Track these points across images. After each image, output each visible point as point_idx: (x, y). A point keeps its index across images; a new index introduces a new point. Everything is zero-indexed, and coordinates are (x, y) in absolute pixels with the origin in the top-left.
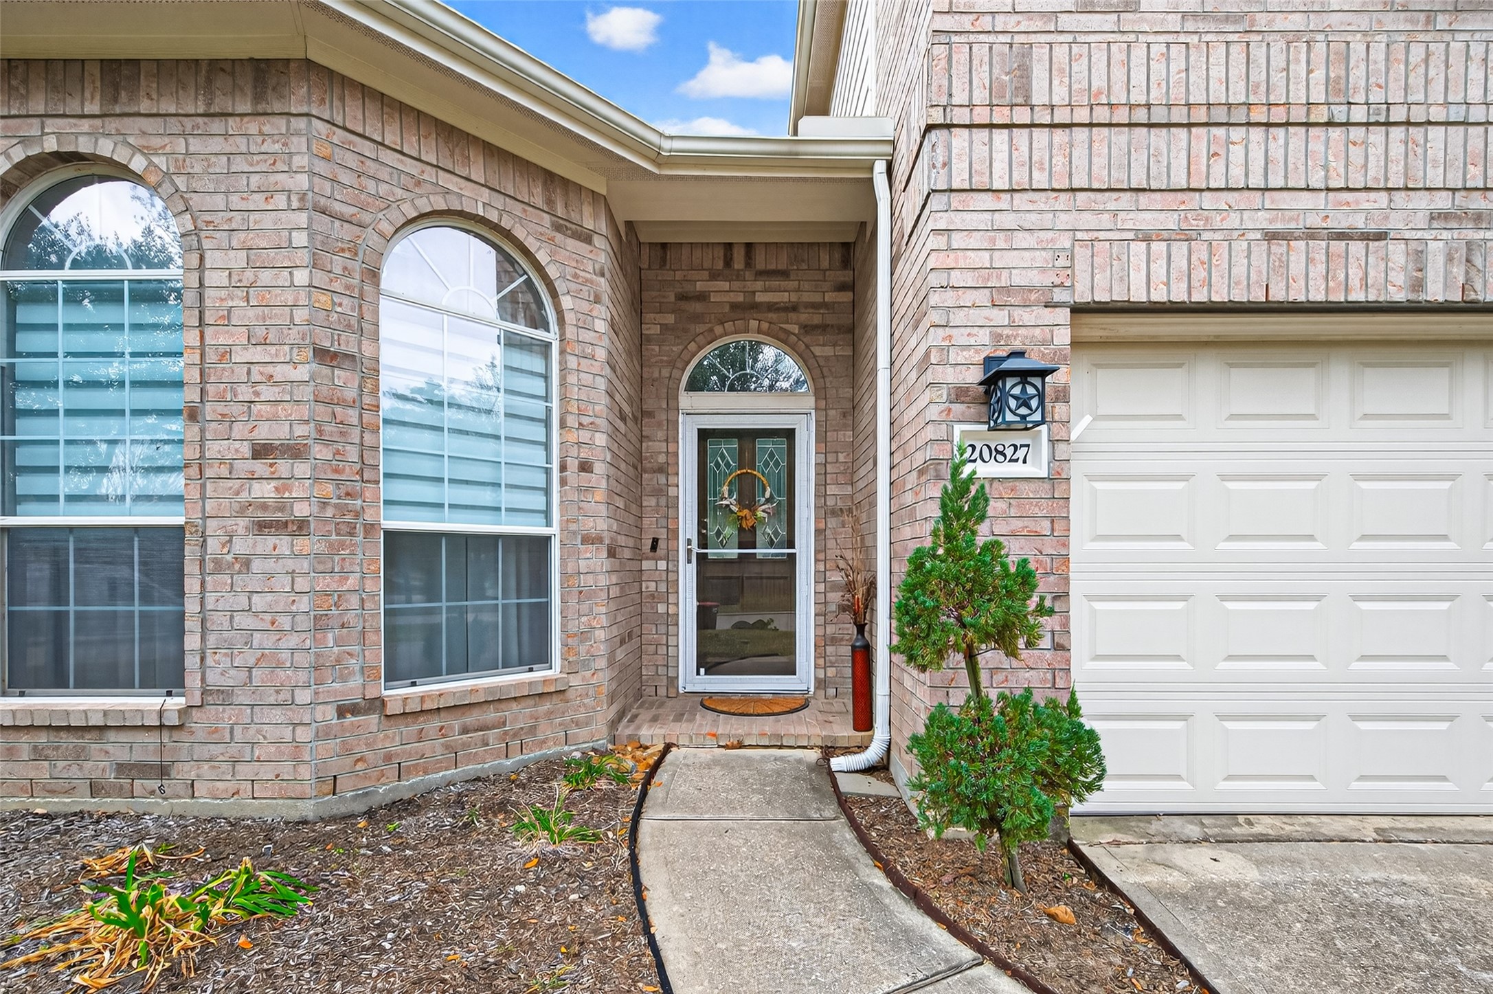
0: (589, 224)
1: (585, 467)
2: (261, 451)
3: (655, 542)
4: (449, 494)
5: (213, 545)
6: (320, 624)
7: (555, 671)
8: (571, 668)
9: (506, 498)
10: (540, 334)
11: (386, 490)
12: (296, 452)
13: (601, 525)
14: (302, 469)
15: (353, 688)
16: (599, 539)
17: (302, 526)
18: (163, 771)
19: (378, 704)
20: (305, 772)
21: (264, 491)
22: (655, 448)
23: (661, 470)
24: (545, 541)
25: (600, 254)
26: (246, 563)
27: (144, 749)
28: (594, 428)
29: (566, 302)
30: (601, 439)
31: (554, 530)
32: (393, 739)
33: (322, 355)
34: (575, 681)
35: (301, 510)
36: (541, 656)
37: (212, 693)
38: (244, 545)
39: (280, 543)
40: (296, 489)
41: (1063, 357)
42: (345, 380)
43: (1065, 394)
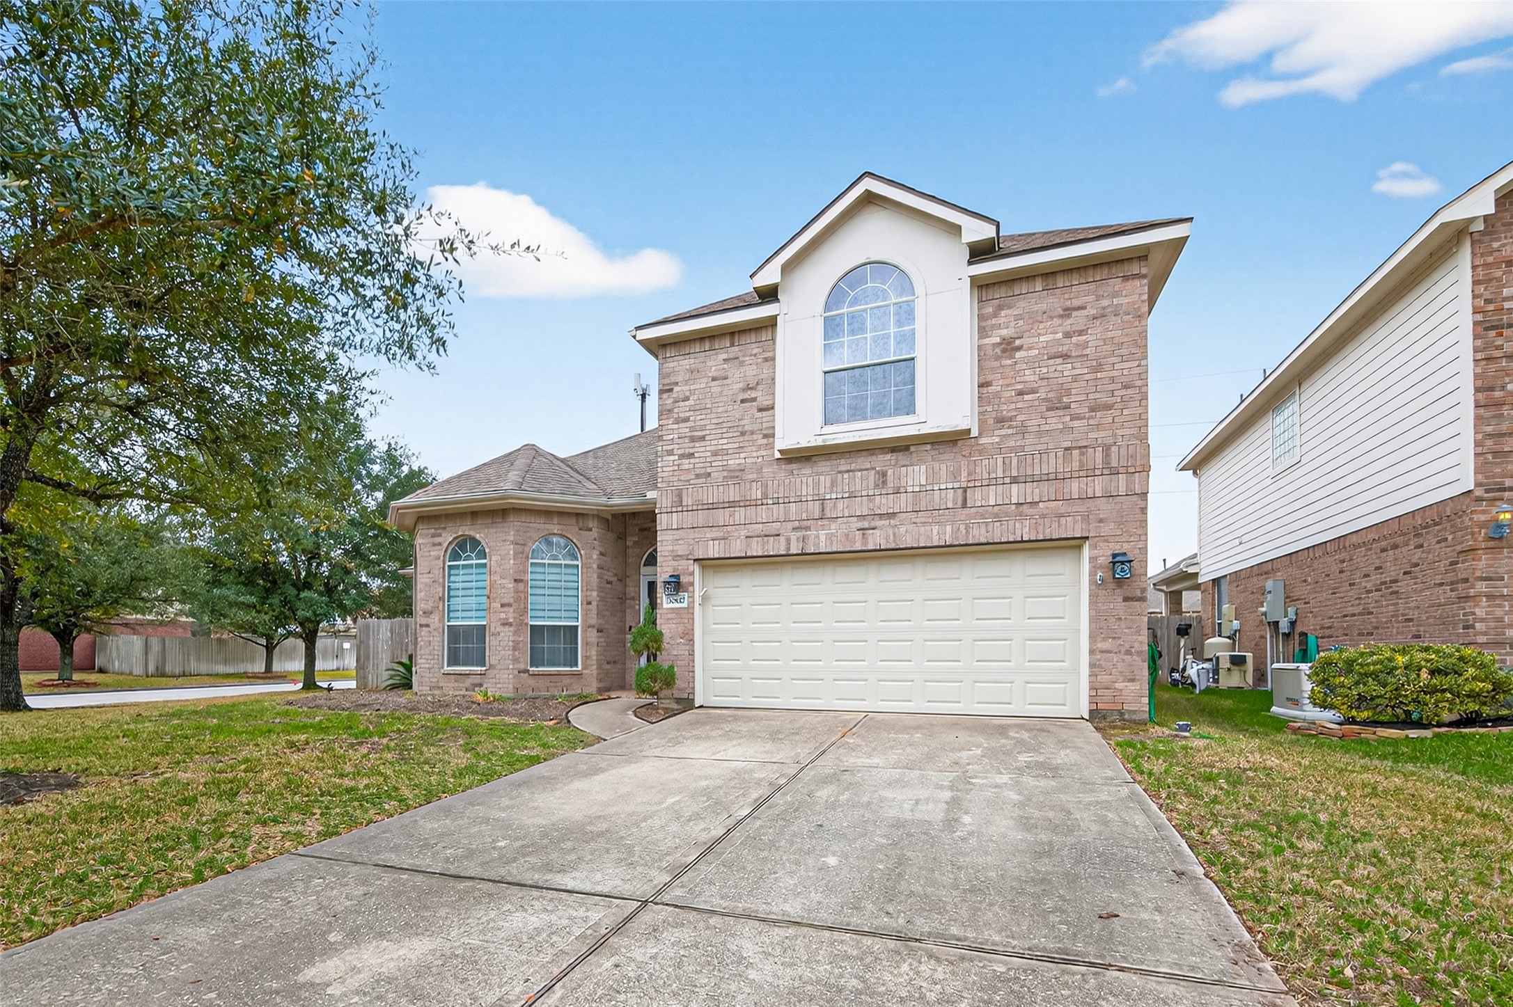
0: (590, 526)
1: (589, 603)
2: (502, 605)
3: (631, 627)
4: (547, 614)
5: (492, 629)
6: (514, 649)
7: (580, 668)
8: (585, 667)
9: (563, 614)
10: (575, 563)
11: (532, 614)
12: (509, 605)
13: (598, 621)
14: (511, 610)
15: (522, 666)
16: (593, 627)
17: (510, 624)
18: (480, 686)
19: (528, 672)
20: (511, 686)
21: (503, 616)
22: (631, 590)
23: (633, 598)
24: (577, 627)
25: (595, 533)
26: (498, 634)
27: (477, 680)
28: (593, 590)
29: (582, 552)
30: (595, 594)
31: (579, 624)
32: (531, 682)
33: (515, 580)
34: (584, 672)
35: (511, 620)
36: (576, 665)
37: (491, 667)
38: (498, 629)
39: (506, 628)
40: (510, 614)
41: (692, 573)
42: (521, 586)
43: (692, 584)
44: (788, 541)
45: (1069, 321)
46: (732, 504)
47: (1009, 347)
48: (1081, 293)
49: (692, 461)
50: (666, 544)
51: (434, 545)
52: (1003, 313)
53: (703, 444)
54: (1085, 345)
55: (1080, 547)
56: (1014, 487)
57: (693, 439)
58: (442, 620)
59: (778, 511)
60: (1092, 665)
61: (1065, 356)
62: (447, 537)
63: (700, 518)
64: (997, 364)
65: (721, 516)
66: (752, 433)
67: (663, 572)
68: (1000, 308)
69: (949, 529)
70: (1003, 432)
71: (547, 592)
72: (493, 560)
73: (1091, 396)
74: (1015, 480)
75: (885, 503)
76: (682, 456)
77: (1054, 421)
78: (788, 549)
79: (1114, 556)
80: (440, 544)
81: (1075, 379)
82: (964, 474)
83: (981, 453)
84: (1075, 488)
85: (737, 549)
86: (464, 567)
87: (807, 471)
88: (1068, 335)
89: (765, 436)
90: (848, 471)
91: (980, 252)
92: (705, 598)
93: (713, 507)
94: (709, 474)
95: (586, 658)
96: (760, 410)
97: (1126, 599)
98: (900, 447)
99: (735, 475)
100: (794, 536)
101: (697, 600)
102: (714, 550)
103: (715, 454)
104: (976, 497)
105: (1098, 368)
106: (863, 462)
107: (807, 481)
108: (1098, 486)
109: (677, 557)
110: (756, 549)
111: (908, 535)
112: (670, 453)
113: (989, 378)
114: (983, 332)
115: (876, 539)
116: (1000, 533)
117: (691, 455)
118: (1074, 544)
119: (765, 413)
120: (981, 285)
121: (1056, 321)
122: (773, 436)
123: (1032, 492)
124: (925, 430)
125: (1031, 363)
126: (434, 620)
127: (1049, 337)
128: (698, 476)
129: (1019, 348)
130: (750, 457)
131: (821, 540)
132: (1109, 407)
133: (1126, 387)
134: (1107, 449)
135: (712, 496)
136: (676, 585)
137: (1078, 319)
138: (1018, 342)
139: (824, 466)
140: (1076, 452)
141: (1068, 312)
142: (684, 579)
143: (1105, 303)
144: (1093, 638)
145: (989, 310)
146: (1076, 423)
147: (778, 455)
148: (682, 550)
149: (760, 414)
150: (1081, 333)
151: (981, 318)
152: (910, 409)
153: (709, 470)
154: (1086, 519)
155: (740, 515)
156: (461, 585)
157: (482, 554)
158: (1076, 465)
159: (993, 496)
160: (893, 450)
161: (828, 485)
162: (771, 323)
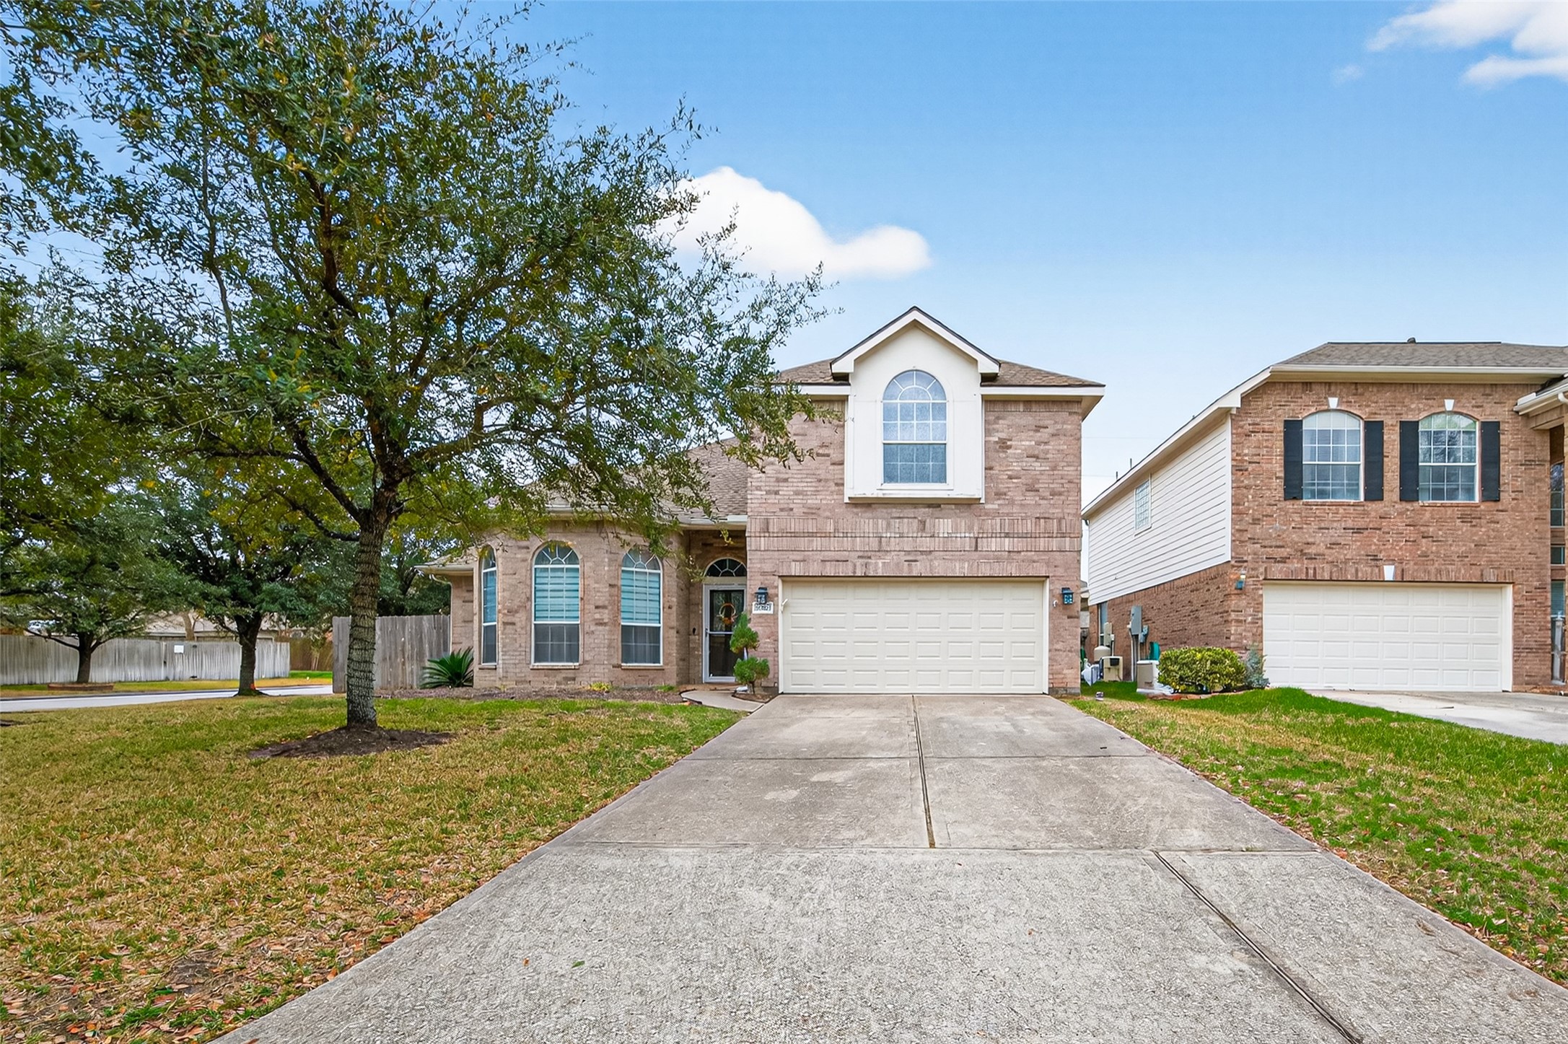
0: (674, 540)
1: (670, 608)
2: (597, 607)
3: (694, 630)
4: (637, 616)
5: (587, 629)
6: (609, 647)
7: (661, 664)
8: (666, 663)
9: (648, 617)
10: (658, 572)
11: (623, 615)
12: (604, 607)
13: (674, 624)
14: (606, 611)
15: (615, 662)
16: (672, 628)
17: (605, 624)
18: (574, 679)
19: (619, 666)
20: (605, 680)
21: (597, 616)
22: (696, 596)
23: (697, 603)
24: (659, 628)
25: (675, 547)
26: (593, 632)
27: (570, 674)
28: (674, 595)
30: (674, 599)
31: (661, 625)
32: (623, 675)
33: (610, 585)
34: (665, 667)
35: (606, 621)
36: (659, 662)
37: (585, 662)
38: (593, 628)
39: (600, 628)
40: (606, 615)
41: (777, 587)
42: (614, 591)
43: (777, 596)
44: (855, 566)
45: (1039, 434)
46: (812, 535)
47: (1004, 445)
48: (1044, 417)
49: (778, 497)
50: (754, 563)
51: (520, 548)
52: (1001, 422)
53: (785, 484)
54: (1047, 452)
55: (1043, 583)
56: (1007, 540)
57: (778, 480)
58: (529, 619)
59: (847, 543)
60: (1050, 659)
61: (1037, 457)
62: (536, 543)
63: (785, 543)
64: (996, 455)
65: (803, 543)
66: (827, 480)
67: (752, 584)
68: (998, 418)
69: (966, 565)
70: (1000, 502)
71: (635, 596)
72: (586, 566)
73: (1051, 486)
74: (1007, 535)
75: (926, 544)
76: (768, 492)
77: (1031, 499)
78: (855, 572)
79: (1063, 589)
80: (528, 548)
81: (1042, 473)
82: (976, 528)
83: (986, 514)
84: (1042, 544)
85: (814, 570)
86: (553, 570)
87: (869, 514)
88: (1038, 443)
89: (837, 484)
90: (899, 518)
91: (988, 379)
92: (785, 606)
93: (795, 535)
94: (792, 509)
95: (667, 655)
96: (833, 464)
97: (1069, 617)
98: (934, 504)
99: (812, 512)
100: (859, 562)
101: (781, 608)
102: (796, 569)
103: (797, 493)
104: (983, 544)
105: (1054, 469)
106: (909, 512)
107: (868, 523)
108: (1054, 544)
109: (764, 573)
110: (830, 570)
111: (940, 568)
112: (759, 488)
113: (993, 464)
114: (988, 432)
115: (917, 569)
116: (997, 570)
117: (777, 493)
118: (1040, 580)
119: (836, 467)
120: (988, 401)
121: (1031, 433)
122: (843, 485)
123: (1019, 544)
124: (953, 495)
125: (1019, 459)
126: (520, 618)
127: (1027, 443)
128: (782, 510)
129: (1009, 447)
130: (824, 499)
131: (879, 566)
132: (1060, 494)
133: (1070, 482)
134: (1060, 521)
135: (794, 526)
136: (764, 596)
137: (1044, 434)
138: (1009, 443)
139: (882, 512)
140: (1042, 521)
141: (1038, 428)
142: (770, 591)
143: (1059, 427)
144: (1051, 642)
145: (992, 418)
146: (1042, 502)
147: (847, 500)
148: (768, 567)
149: (832, 467)
150: (1046, 443)
151: (987, 422)
152: (942, 479)
153: (791, 506)
154: (1048, 564)
155: (817, 543)
156: (549, 587)
157: (573, 559)
158: (1042, 530)
159: (994, 544)
160: (929, 506)
161: (884, 526)
162: (843, 400)
